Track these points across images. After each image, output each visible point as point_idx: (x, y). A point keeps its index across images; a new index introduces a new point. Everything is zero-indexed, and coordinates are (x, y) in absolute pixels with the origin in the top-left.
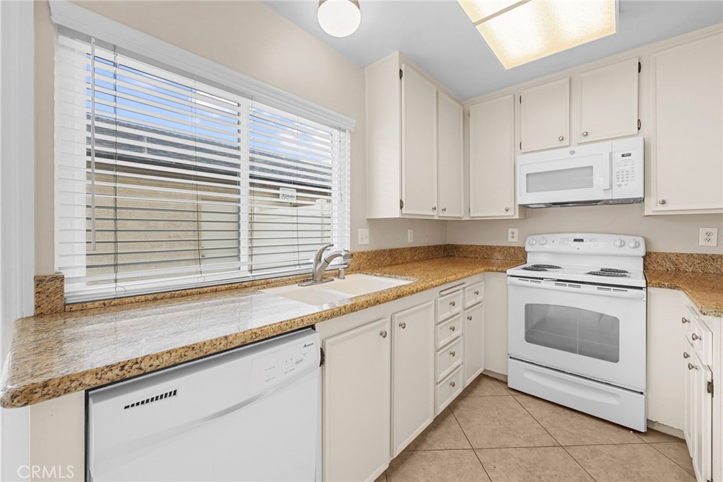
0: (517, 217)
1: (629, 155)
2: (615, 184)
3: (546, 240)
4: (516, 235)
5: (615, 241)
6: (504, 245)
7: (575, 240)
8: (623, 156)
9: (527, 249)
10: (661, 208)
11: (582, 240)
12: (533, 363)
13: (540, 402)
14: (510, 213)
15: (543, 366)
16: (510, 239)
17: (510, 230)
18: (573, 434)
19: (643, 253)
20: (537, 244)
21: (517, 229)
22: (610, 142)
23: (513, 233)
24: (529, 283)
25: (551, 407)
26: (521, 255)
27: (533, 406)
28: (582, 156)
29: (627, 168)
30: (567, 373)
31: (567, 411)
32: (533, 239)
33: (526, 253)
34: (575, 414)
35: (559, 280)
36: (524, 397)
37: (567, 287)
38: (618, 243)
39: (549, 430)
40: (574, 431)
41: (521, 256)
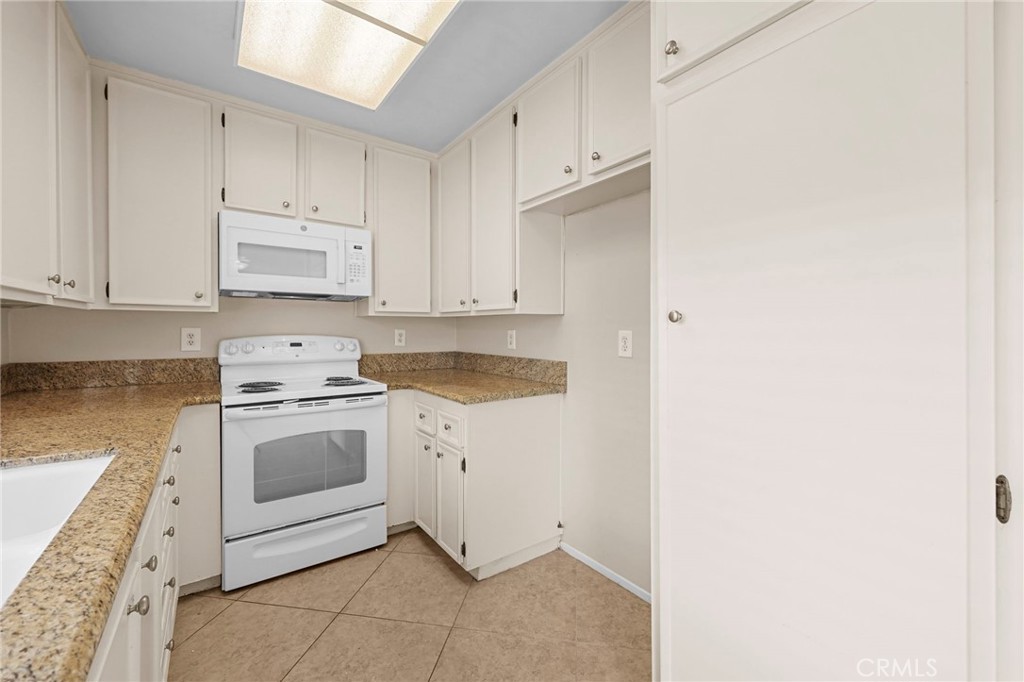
0: (215, 309)
1: (360, 248)
2: (349, 278)
3: (253, 345)
4: (198, 338)
5: (335, 345)
6: (176, 357)
7: (292, 345)
8: (355, 247)
9: (221, 362)
10: (381, 309)
11: (300, 345)
12: (268, 531)
13: (279, 582)
14: (201, 303)
15: (282, 528)
16: (185, 347)
17: (185, 331)
18: (337, 591)
19: (359, 357)
20: (240, 352)
21: (199, 330)
22: (343, 228)
23: (191, 336)
24: (261, 412)
25: (295, 578)
26: (209, 371)
27: (274, 592)
28: (316, 237)
29: (359, 262)
30: (314, 520)
31: (314, 571)
32: (231, 344)
33: (220, 366)
34: (324, 568)
35: (301, 400)
36: (255, 589)
37: (314, 407)
38: (338, 347)
39: (315, 606)
40: (337, 587)
41: (206, 373)
